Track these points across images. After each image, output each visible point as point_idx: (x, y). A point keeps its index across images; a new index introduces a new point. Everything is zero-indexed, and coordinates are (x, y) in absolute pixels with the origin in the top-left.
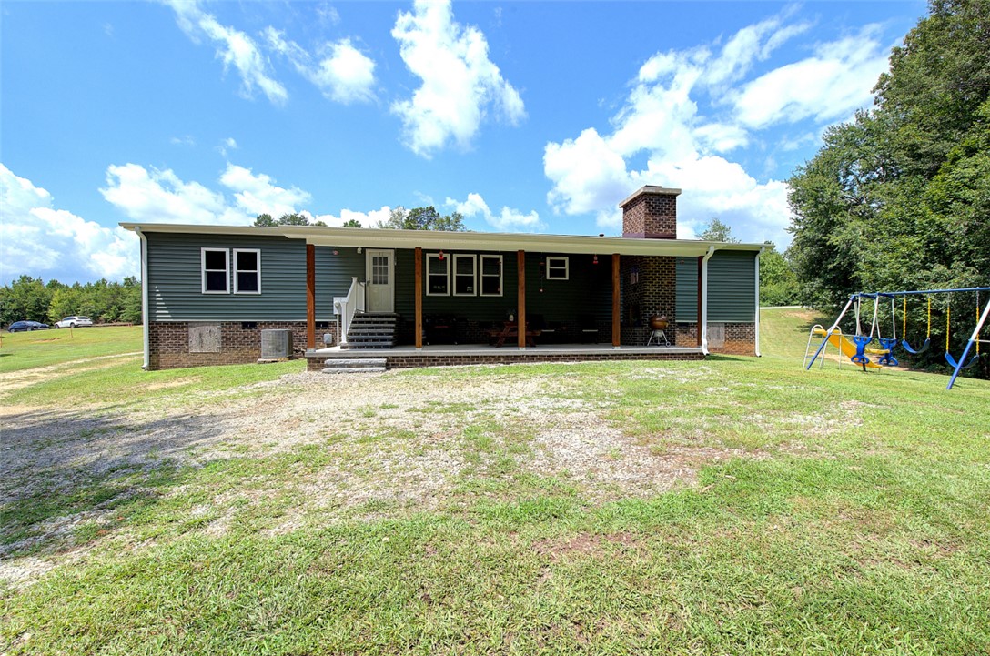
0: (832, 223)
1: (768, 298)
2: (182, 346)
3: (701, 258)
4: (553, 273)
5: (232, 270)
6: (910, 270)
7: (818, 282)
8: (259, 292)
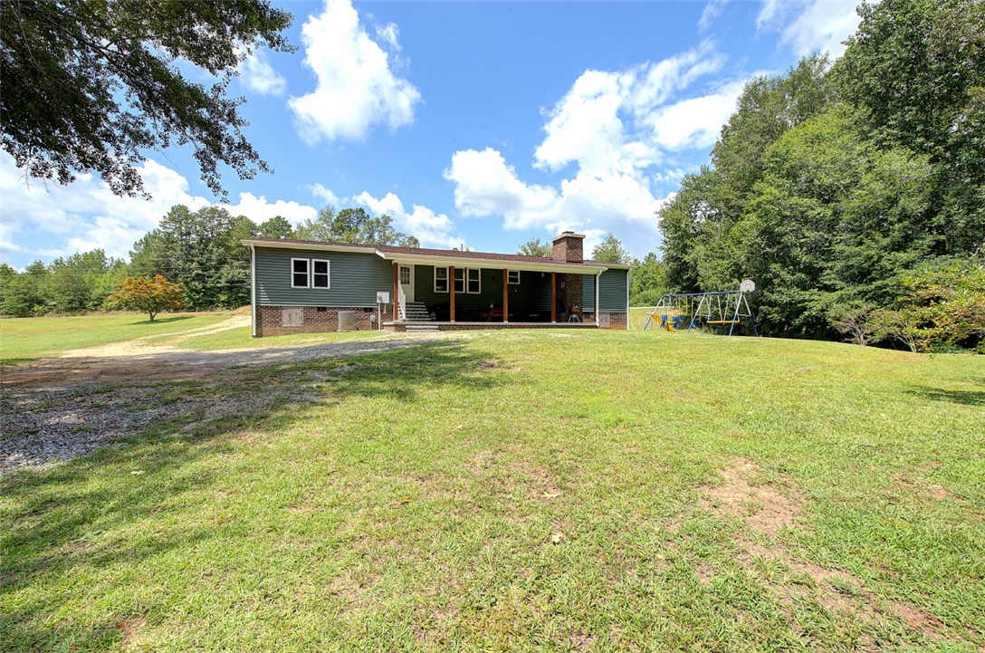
0: (686, 246)
1: (649, 300)
2: (277, 321)
3: (596, 275)
4: (511, 280)
5: (311, 273)
6: (723, 283)
7: (678, 288)
8: (329, 287)
